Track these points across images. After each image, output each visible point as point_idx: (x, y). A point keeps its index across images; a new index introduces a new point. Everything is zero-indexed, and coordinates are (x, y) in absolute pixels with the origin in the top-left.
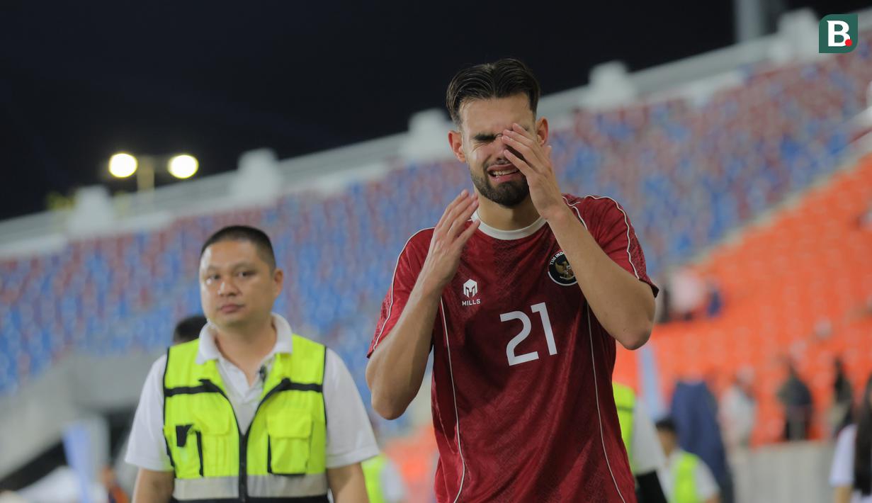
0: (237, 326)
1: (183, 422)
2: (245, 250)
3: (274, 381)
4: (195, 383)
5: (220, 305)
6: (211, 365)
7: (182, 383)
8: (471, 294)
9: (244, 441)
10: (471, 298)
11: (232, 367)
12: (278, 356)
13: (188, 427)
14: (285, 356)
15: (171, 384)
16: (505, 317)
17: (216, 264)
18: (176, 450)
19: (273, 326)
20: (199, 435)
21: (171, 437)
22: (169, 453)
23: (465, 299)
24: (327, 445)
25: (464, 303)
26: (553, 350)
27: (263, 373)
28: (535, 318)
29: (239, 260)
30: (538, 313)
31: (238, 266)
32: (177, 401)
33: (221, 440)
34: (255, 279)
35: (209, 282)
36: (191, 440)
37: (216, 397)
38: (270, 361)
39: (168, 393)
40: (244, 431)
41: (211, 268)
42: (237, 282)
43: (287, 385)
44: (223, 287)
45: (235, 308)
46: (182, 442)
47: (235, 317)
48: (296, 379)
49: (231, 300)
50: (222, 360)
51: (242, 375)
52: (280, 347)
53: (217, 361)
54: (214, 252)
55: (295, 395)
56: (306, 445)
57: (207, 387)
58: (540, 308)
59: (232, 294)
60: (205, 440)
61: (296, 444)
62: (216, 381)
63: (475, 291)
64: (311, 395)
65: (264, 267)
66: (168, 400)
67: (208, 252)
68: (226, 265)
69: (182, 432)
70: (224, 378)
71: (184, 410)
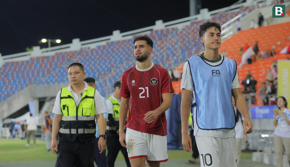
0: (75, 84)
1: (64, 104)
2: (77, 68)
3: (84, 96)
4: (67, 96)
5: (72, 80)
6: (70, 92)
7: (64, 96)
8: (133, 83)
9: (77, 108)
10: (133, 84)
11: (75, 93)
12: (85, 91)
13: (66, 105)
14: (86, 91)
15: (62, 96)
16: (140, 88)
17: (71, 71)
18: (63, 110)
19: (84, 84)
20: (68, 107)
21: (62, 107)
22: (61, 111)
23: (132, 84)
24: (95, 110)
25: (132, 85)
26: (148, 96)
27: (82, 94)
28: (146, 90)
29: (76, 70)
30: (146, 89)
31: (75, 71)
32: (63, 100)
33: (72, 108)
34: (80, 74)
35: (70, 75)
36: (66, 108)
37: (71, 99)
38: (83, 92)
39: (61, 98)
40: (77, 107)
41: (70, 72)
42: (76, 75)
43: (87, 97)
44: (72, 76)
45: (75, 81)
46: (64, 109)
47: (75, 82)
48: (88, 96)
49: (74, 79)
50: (73, 91)
51: (77, 95)
52: (85, 89)
53: (72, 91)
54: (71, 68)
55: (88, 99)
56: (90, 110)
57: (69, 97)
58: (147, 88)
59: (74, 78)
60: (69, 108)
61: (88, 110)
62: (71, 96)
63: (134, 83)
64: (92, 99)
65: (81, 72)
66: (61, 100)
67: (69, 68)
68: (73, 71)
69: (64, 106)
70: (73, 95)
71: (64, 102)
